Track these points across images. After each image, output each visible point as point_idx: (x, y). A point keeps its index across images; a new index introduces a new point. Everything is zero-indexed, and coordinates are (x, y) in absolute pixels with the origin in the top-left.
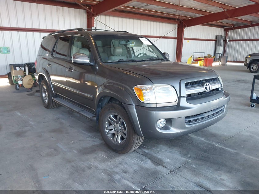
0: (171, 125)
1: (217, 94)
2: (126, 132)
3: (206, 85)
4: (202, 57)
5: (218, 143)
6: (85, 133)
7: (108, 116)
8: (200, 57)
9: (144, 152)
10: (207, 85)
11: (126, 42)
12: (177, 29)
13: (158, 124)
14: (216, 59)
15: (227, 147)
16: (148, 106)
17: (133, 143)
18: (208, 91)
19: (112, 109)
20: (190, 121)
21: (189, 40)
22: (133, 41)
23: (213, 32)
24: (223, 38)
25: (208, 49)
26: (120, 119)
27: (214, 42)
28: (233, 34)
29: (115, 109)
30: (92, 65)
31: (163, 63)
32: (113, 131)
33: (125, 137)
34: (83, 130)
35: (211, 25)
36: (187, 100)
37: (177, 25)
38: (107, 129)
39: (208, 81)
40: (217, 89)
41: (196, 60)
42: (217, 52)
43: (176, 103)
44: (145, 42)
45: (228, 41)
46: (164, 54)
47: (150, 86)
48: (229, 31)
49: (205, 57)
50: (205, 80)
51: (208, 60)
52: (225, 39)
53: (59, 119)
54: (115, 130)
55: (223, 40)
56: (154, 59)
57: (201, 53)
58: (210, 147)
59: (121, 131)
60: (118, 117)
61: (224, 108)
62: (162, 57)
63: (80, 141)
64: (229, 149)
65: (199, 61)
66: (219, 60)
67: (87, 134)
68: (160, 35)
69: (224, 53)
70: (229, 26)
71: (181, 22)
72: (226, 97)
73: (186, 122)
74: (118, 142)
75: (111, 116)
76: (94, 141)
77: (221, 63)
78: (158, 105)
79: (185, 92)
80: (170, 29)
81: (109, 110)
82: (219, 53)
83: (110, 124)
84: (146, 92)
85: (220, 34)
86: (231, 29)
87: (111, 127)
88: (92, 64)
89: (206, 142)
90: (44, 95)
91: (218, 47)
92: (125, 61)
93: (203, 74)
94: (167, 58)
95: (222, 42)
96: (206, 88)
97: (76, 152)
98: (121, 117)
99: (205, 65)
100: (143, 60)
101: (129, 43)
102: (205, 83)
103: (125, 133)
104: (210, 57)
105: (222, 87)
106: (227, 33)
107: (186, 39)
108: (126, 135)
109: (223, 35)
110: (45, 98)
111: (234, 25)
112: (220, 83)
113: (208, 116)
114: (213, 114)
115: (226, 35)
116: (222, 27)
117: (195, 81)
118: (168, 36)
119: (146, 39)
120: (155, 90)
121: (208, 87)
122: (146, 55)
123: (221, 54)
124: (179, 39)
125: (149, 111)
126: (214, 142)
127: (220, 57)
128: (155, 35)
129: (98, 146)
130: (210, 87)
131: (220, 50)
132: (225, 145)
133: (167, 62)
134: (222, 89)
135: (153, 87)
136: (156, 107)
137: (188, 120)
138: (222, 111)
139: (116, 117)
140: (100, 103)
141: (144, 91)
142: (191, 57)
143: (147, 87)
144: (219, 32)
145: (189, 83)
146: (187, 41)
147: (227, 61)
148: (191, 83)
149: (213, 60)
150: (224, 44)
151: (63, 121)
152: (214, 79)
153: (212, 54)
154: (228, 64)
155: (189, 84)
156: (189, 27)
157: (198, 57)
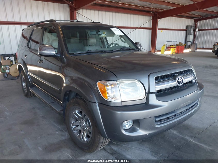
0: (139, 127)
1: (190, 88)
2: (91, 130)
3: (178, 79)
4: (174, 45)
5: (192, 137)
6: (56, 125)
7: (73, 112)
8: (172, 45)
9: (113, 149)
10: (180, 78)
11: (97, 33)
12: (151, 20)
13: (123, 125)
14: (186, 46)
15: (201, 142)
16: (112, 105)
17: (99, 144)
18: (181, 85)
19: (76, 105)
20: (160, 121)
21: (162, 31)
22: (103, 31)
23: (183, 23)
24: (193, 28)
25: (180, 37)
26: (85, 116)
27: (185, 32)
28: (202, 24)
29: (79, 105)
30: (59, 57)
31: (134, 53)
32: (79, 128)
33: (90, 135)
34: (55, 122)
35: (182, 17)
36: (157, 96)
37: (152, 17)
38: (73, 125)
39: (181, 73)
40: (191, 82)
41: (169, 48)
42: (188, 40)
43: (144, 101)
44: (117, 32)
45: (197, 31)
46: (136, 44)
47: (114, 82)
48: (198, 22)
49: (177, 45)
50: (178, 73)
51: (179, 47)
52: (194, 29)
53: (35, 108)
54: (81, 127)
55: (192, 30)
56: (125, 49)
57: (173, 41)
58: (183, 142)
59: (87, 129)
60: (83, 113)
61: (198, 101)
62: (133, 47)
63: (48, 135)
64: (203, 145)
65: (172, 49)
66: (189, 47)
67: (58, 126)
68: (137, 26)
69: (194, 41)
70: (198, 17)
71: (155, 14)
72: (200, 90)
73: (156, 122)
74: (84, 140)
75: (77, 111)
76: (62, 135)
77: (191, 50)
78: (124, 104)
79: (155, 88)
80: (145, 21)
81: (74, 105)
82: (189, 41)
83: (76, 120)
84: (111, 88)
85: (190, 24)
86: (200, 20)
87: (77, 123)
88: (59, 55)
89: (178, 136)
90: (24, 84)
91: (188, 36)
92: (94, 53)
93: (175, 66)
94: (139, 47)
95: (192, 31)
96: (178, 82)
97: (40, 149)
98: (86, 114)
99: (177, 52)
100: (113, 50)
101: (99, 33)
102: (177, 76)
103: (90, 132)
104: (182, 45)
105: (195, 78)
106: (197, 23)
107: (160, 29)
108: (91, 134)
109: (193, 25)
110: (25, 87)
111: (202, 16)
112: (194, 75)
113: (181, 113)
114: (187, 110)
115: (196, 25)
116: (191, 18)
117: (166, 75)
118: (144, 27)
119: (118, 29)
120: (120, 86)
121: (180, 80)
122: (118, 45)
123: (191, 42)
124: (154, 29)
125: (113, 111)
126: (187, 135)
127: (190, 45)
128: (132, 26)
129: (65, 142)
130: (182, 81)
131: (191, 38)
132: (199, 140)
133: (139, 52)
134: (195, 81)
135: (118, 82)
136: (122, 106)
137: (158, 119)
138: (196, 105)
139: (81, 113)
140: (66, 97)
141: (109, 87)
142: (165, 45)
143: (111, 82)
144: (189, 22)
145: (158, 77)
146: (160, 31)
147: (196, 48)
148: (161, 76)
149: (184, 47)
150: (194, 33)
151: (37, 111)
152: (187, 70)
153: (183, 42)
154: (198, 50)
155: (160, 78)
156: (162, 19)
157: (171, 45)
